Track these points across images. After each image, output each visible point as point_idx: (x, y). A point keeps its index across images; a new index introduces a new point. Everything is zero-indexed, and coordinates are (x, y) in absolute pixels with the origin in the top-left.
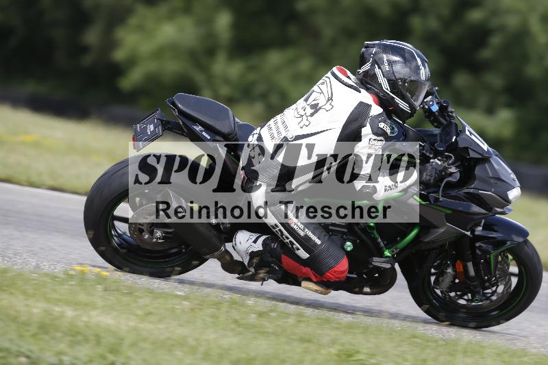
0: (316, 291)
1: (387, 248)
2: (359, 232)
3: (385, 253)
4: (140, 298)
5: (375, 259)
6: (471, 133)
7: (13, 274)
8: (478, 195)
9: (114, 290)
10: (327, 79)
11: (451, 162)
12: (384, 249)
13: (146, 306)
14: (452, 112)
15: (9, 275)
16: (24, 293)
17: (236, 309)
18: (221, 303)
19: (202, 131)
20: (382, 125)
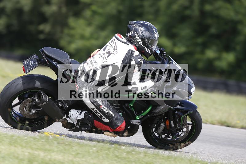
0: (111, 136)
2: (125, 109)
3: (137, 118)
4: (74, 147)
5: (133, 121)
7: (16, 137)
9: (62, 144)
10: (113, 40)
12: (136, 116)
13: (76, 150)
15: (14, 138)
16: (22, 146)
17: (117, 151)
18: (110, 148)
19: (56, 64)
20: (140, 60)
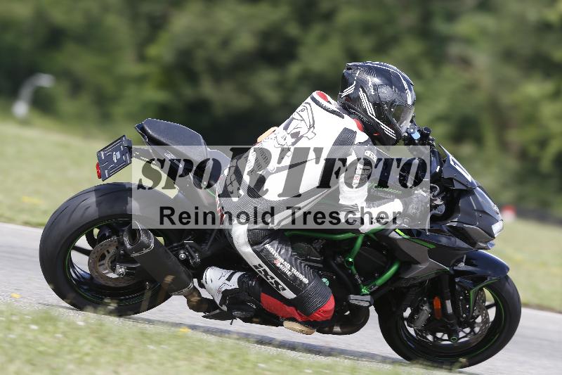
0: (302, 332)
1: (364, 285)
2: (336, 268)
3: (363, 290)
5: (352, 297)
6: (455, 163)
8: (463, 229)
10: (307, 105)
11: (436, 193)
12: (362, 286)
14: (432, 140)
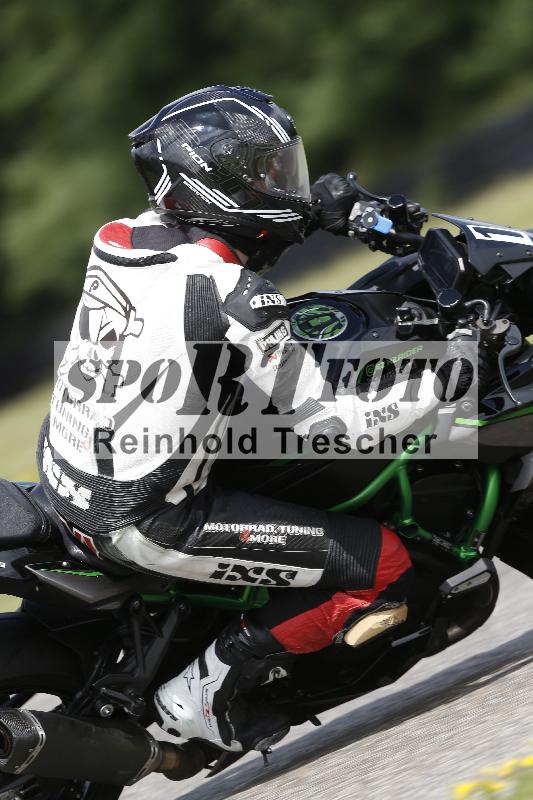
1: (459, 545)
3: (462, 555)
5: (452, 581)
10: (97, 272)
11: (486, 315)
12: (456, 549)
20: (257, 302)
